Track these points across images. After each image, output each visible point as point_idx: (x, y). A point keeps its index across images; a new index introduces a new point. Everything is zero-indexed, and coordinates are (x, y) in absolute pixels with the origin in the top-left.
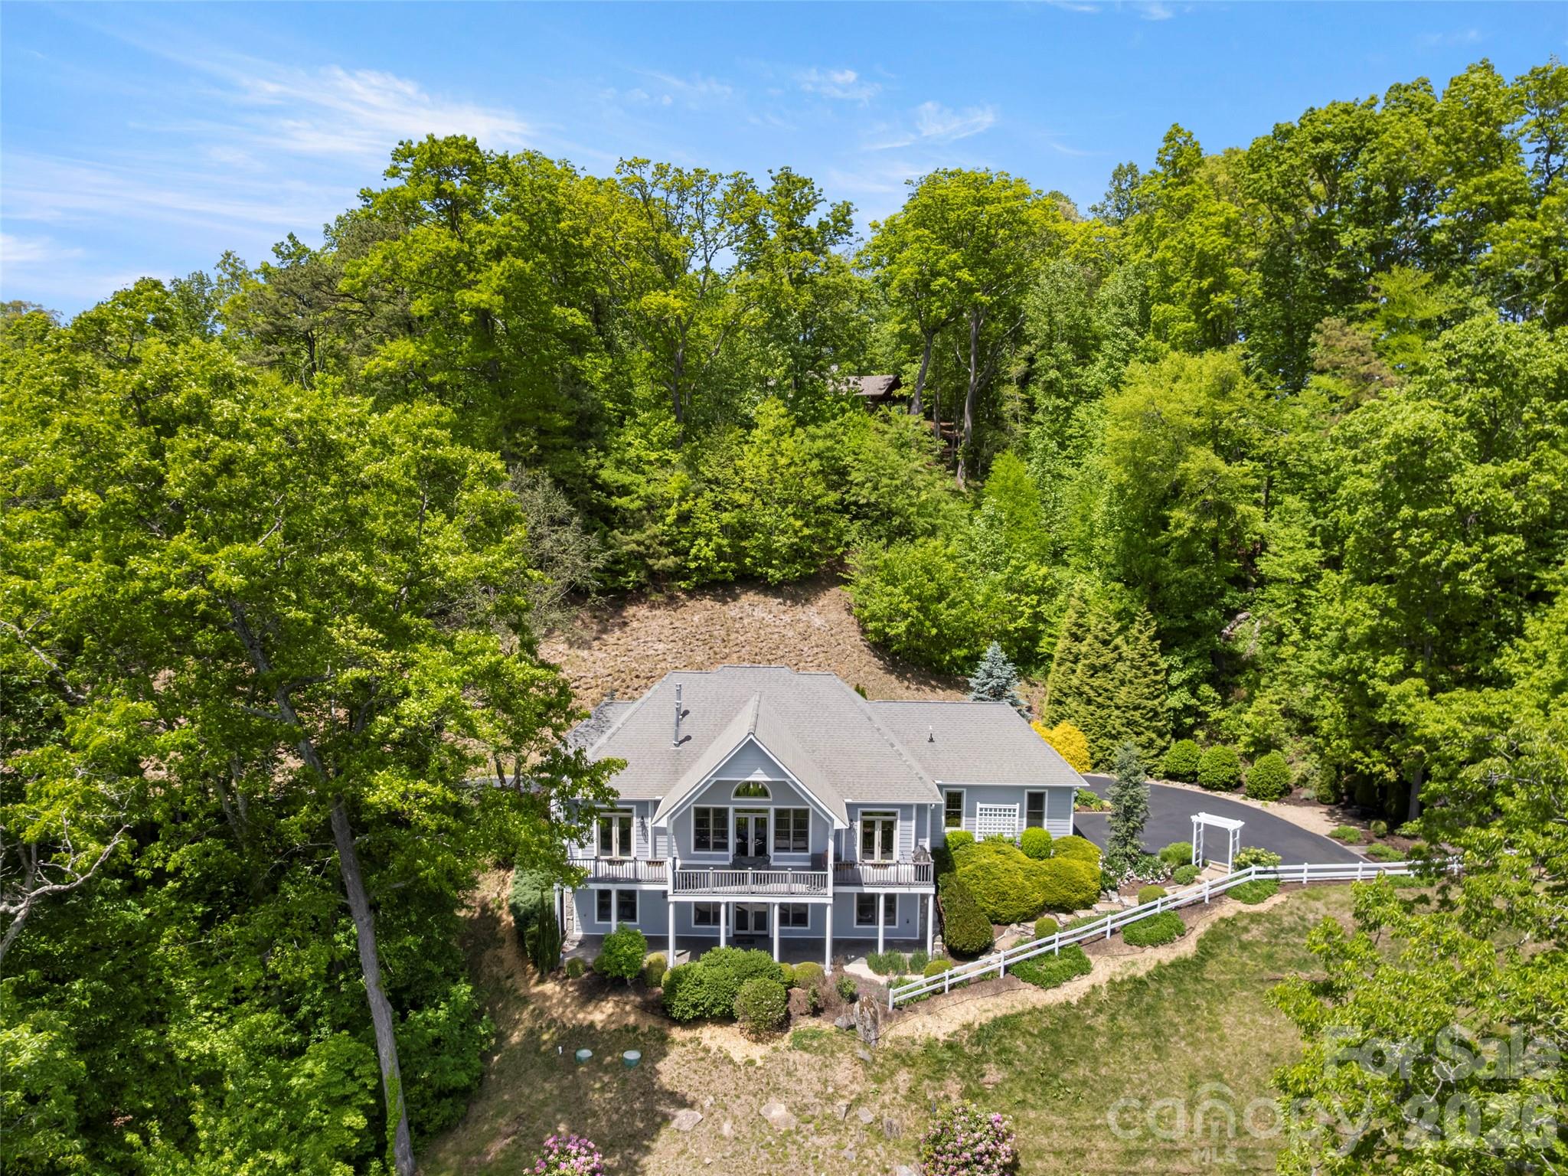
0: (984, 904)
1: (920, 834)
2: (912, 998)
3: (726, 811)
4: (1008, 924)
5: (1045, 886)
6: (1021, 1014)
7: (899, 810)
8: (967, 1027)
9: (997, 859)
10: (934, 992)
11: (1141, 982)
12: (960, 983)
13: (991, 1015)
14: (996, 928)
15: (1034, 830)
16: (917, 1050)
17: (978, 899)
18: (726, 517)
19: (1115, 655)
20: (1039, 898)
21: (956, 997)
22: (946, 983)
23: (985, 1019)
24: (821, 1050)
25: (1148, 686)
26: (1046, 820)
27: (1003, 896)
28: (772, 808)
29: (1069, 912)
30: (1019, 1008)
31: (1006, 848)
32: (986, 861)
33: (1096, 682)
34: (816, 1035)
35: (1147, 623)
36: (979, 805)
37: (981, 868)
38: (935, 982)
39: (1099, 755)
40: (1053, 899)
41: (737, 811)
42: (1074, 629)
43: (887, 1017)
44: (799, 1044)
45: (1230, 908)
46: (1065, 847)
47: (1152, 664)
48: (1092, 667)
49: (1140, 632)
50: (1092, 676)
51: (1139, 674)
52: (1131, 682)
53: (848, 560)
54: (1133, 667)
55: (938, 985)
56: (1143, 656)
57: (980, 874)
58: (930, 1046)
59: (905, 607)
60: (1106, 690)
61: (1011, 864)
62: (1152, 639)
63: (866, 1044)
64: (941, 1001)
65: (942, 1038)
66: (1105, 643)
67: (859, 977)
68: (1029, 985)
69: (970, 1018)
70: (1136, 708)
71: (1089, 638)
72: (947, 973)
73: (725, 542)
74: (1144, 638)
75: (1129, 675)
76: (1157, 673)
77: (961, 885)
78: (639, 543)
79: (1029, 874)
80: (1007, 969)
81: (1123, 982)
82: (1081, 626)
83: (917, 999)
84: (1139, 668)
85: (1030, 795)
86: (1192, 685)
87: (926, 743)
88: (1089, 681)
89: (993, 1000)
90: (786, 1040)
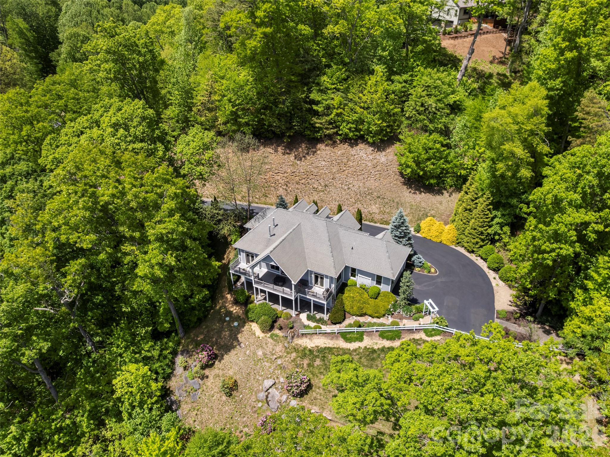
1: (331, 283)
2: (307, 333)
4: (353, 315)
6: (334, 348)
7: (324, 275)
8: (317, 347)
10: (314, 333)
11: (375, 350)
12: (323, 333)
13: (325, 345)
14: (348, 316)
16: (302, 348)
21: (320, 336)
22: (318, 332)
23: (323, 346)
24: (275, 341)
26: (382, 284)
30: (335, 346)
31: (362, 291)
34: (277, 336)
36: (359, 275)
37: (350, 296)
39: (460, 240)
43: (298, 336)
44: (271, 337)
45: (423, 336)
46: (383, 295)
51: (480, 217)
54: (478, 214)
56: (483, 210)
58: (305, 348)
61: (359, 298)
62: (489, 205)
63: (289, 342)
64: (315, 336)
65: (309, 347)
68: (343, 340)
69: (319, 344)
70: (475, 229)
75: (476, 216)
77: (342, 300)
80: (338, 333)
81: (369, 348)
83: (309, 334)
85: (377, 275)
86: (502, 225)
87: (350, 249)
89: (329, 341)
90: (269, 335)
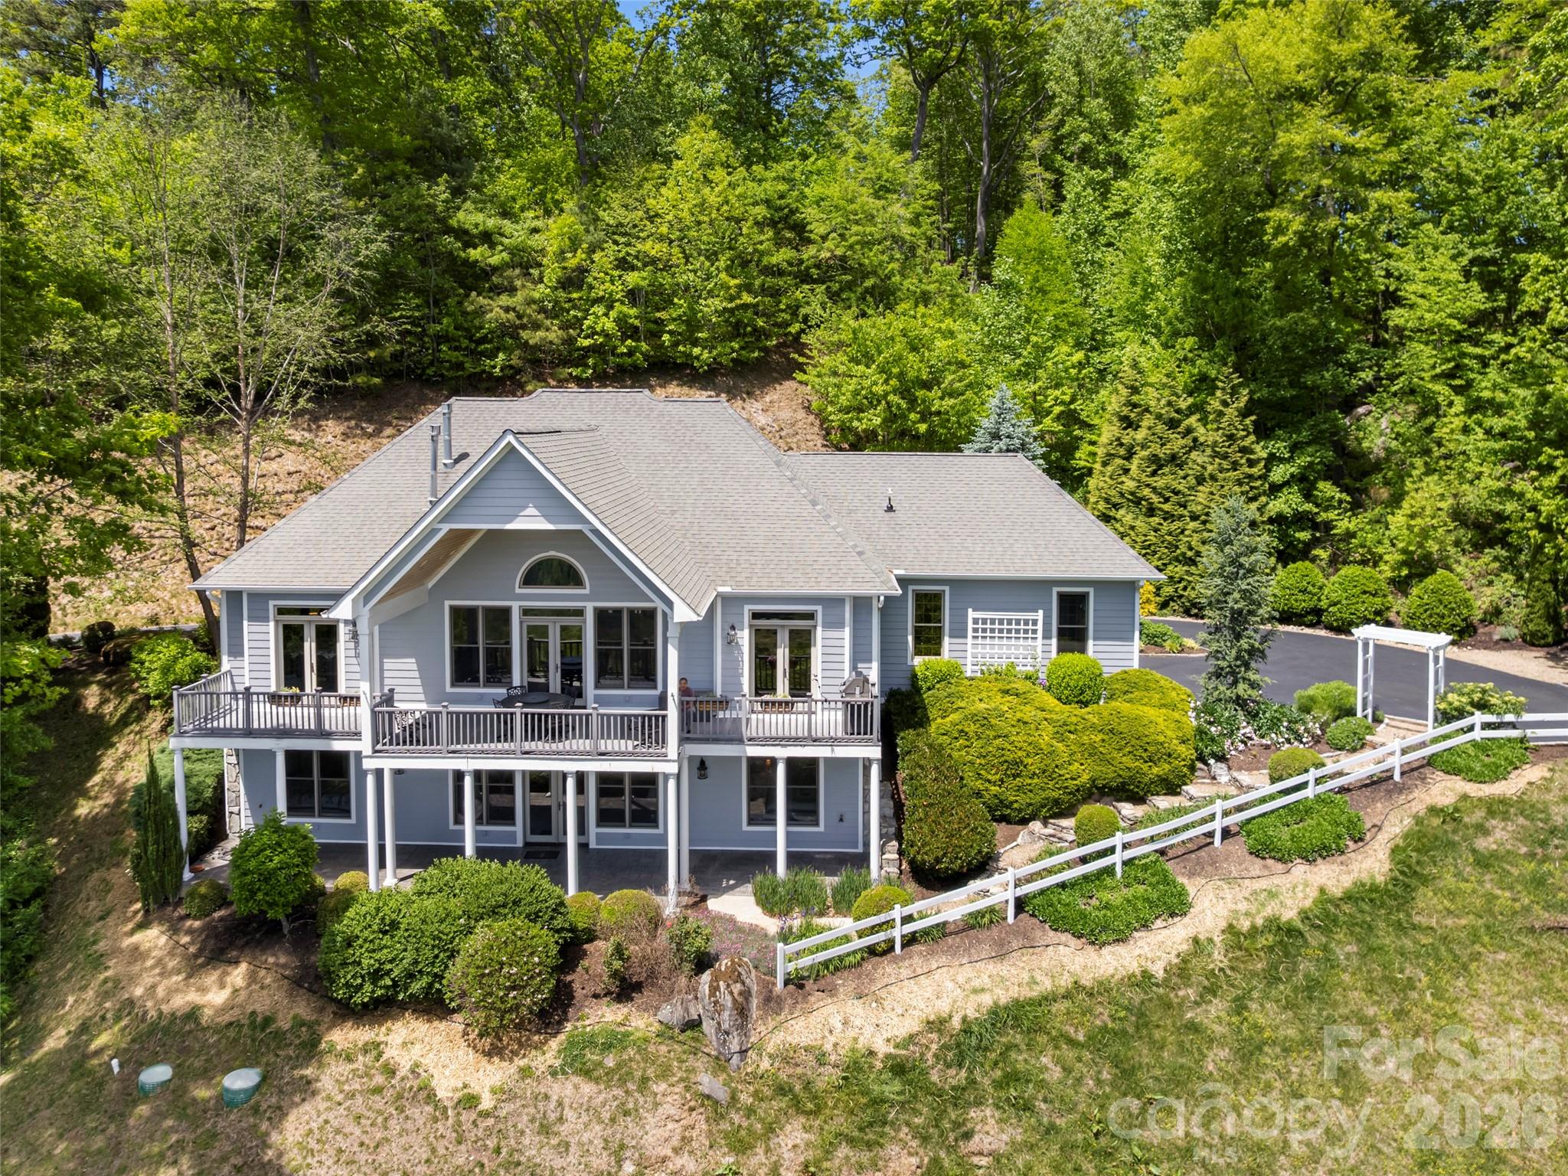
0: (979, 784)
1: (859, 654)
2: (826, 964)
3: (506, 612)
4: (1024, 822)
5: (1092, 752)
6: (1048, 999)
7: (819, 608)
8: (937, 1025)
9: (1004, 703)
10: (872, 951)
11: (1291, 931)
12: (926, 932)
13: (987, 1000)
14: (1001, 830)
15: (1068, 657)
16: (829, 1076)
17: (969, 774)
18: (633, 278)
19: (1188, 441)
20: (1083, 773)
21: (917, 960)
22: (897, 933)
23: (974, 1008)
24: (620, 1076)
25: (1240, 483)
26: (1091, 643)
27: (1014, 768)
28: (589, 608)
29: (1138, 799)
30: (1046, 985)
31: (1020, 686)
32: (982, 706)
33: (1160, 482)
34: (614, 1041)
35: (1234, 391)
36: (971, 614)
37: (973, 718)
38: (873, 930)
40: (1108, 774)
41: (526, 612)
42: (1125, 411)
43: (771, 1002)
44: (576, 1064)
45: (1444, 790)
46: (1129, 686)
47: (1244, 450)
48: (1154, 459)
49: (1225, 404)
50: (1154, 473)
51: (1226, 465)
52: (1213, 478)
53: (804, 339)
54: (1215, 455)
55: (880, 937)
56: (1231, 437)
57: (971, 728)
58: (855, 1067)
59: (879, 389)
60: (1176, 493)
61: (1029, 713)
62: (1244, 414)
63: (720, 1063)
64: (886, 969)
65: (882, 1048)
66: (1173, 424)
67: (731, 920)
68: (1065, 937)
69: (943, 1007)
71: (1147, 421)
72: (897, 913)
73: (633, 312)
74: (1231, 412)
75: (1210, 468)
76: (1251, 463)
77: (937, 750)
78: (507, 310)
79: (1063, 731)
80: (1020, 904)
81: (1254, 932)
82: (1135, 406)
83: (836, 966)
84: (1225, 457)
85: (1062, 597)
86: (1304, 482)
87: (881, 513)
88: (1150, 480)
89: (992, 968)
90: (550, 1053)
